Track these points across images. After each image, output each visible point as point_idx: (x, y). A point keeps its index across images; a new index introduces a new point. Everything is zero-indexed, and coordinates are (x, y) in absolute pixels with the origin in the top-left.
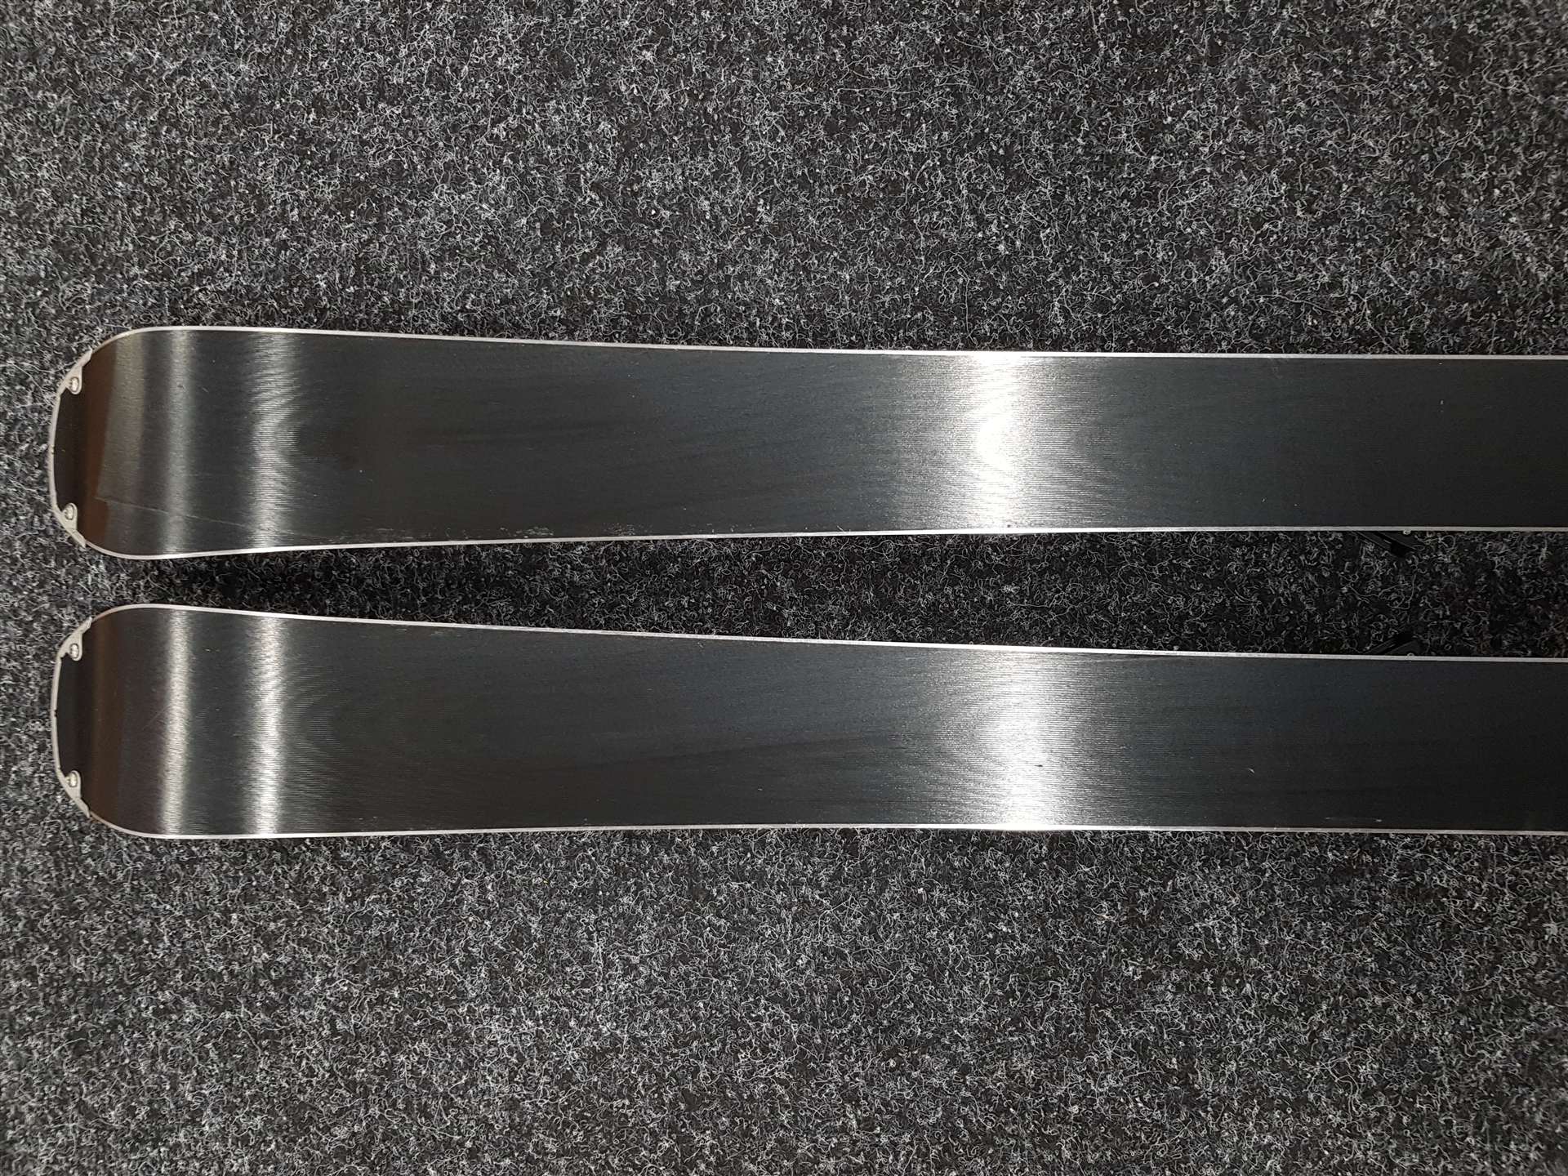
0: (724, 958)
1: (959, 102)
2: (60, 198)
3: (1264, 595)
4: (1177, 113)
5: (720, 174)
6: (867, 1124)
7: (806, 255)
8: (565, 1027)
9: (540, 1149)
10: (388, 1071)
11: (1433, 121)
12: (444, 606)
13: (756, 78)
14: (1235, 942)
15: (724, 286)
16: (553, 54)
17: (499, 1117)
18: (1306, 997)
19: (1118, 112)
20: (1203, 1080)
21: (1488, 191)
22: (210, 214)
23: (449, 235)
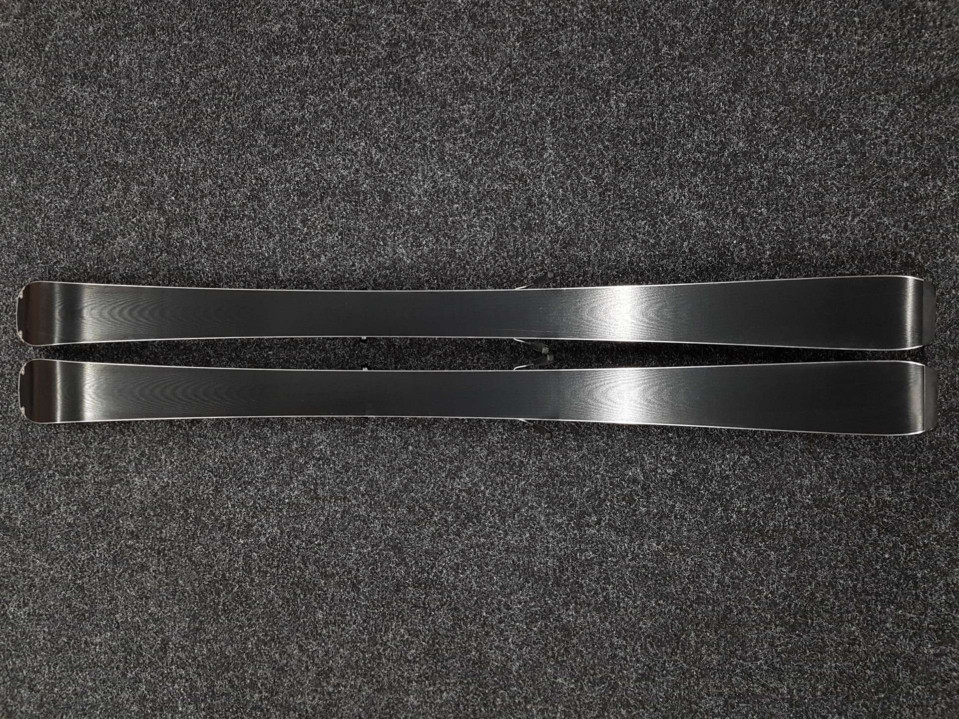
0: (196, 459)
1: (255, 212)
2: (19, 240)
3: (335, 354)
4: (312, 215)
5: (192, 233)
6: (233, 506)
7: (215, 256)
8: (155, 480)
9: (149, 515)
10: (109, 493)
11: (379, 218)
12: (122, 358)
13: (201, 205)
14: (328, 452)
15: (193, 265)
16: (149, 197)
17: (138, 505)
18: (346, 467)
19: (296, 215)
20: (320, 492)
21: (394, 237)
22: (58, 245)
23: (122, 251)
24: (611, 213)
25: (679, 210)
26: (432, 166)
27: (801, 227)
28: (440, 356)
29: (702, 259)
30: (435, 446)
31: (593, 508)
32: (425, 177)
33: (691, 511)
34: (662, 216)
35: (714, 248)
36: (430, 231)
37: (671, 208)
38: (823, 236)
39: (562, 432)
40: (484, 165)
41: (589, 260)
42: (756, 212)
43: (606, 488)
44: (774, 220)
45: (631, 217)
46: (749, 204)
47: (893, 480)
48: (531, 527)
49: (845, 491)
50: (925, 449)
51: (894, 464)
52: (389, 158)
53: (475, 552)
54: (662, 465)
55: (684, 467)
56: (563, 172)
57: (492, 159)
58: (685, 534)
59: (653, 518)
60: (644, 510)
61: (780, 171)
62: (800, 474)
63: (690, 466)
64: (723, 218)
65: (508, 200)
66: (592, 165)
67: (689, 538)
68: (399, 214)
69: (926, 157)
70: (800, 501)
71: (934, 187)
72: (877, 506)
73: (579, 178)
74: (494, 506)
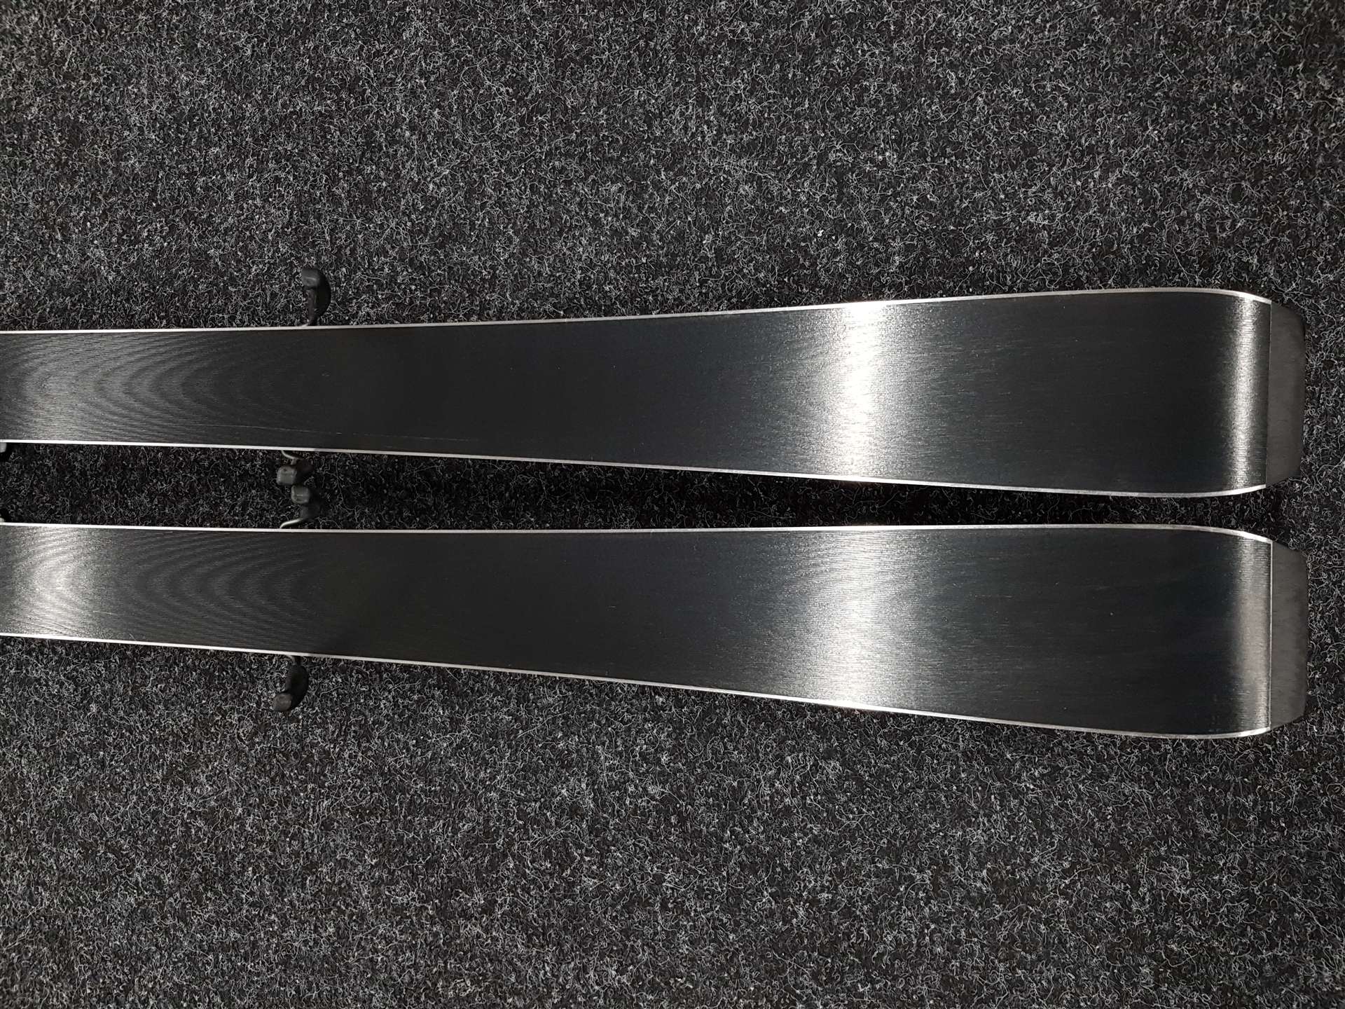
24: (544, 166)
25: (696, 158)
26: (170, 61)
27: (977, 195)
28: (164, 495)
29: (744, 276)
30: (145, 707)
31: (478, 873)
32: (153, 86)
33: (700, 894)
34: (659, 173)
35: (771, 249)
36: (158, 208)
37: (679, 152)
38: (1031, 219)
39: (417, 685)
40: (276, 57)
41: (494, 276)
42: (872, 160)
43: (508, 824)
44: (915, 179)
45: (587, 173)
46: (856, 141)
47: (1194, 842)
48: (341, 912)
49: (1073, 865)
50: (1279, 765)
51: (1199, 800)
52: (85, 49)
53: (217, 962)
54: (636, 772)
55: (687, 781)
56: (443, 70)
57: (294, 43)
58: (685, 949)
59: (613, 906)
60: (590, 883)
61: (930, 59)
62: (962, 815)
63: (700, 779)
64: (794, 177)
65: (324, 137)
66: (505, 53)
67: (692, 960)
68: (98, 171)
69: (1292, 18)
70: (961, 885)
71: (1310, 92)
72: (1154, 909)
73: (476, 83)
74: (261, 857)
